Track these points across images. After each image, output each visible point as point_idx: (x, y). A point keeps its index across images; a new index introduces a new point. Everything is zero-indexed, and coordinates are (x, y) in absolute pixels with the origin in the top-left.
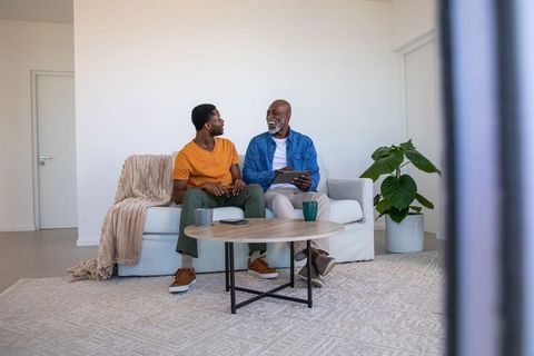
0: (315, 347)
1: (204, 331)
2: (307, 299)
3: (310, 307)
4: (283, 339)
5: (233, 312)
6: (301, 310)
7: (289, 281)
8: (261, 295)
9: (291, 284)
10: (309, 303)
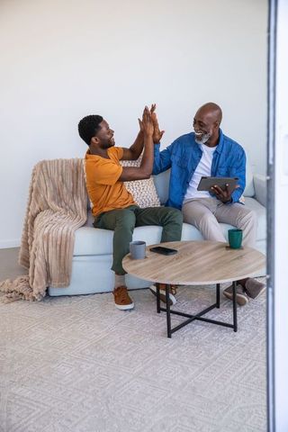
0: (240, 370)
1: (149, 355)
2: (232, 323)
3: (235, 331)
4: (214, 363)
5: (169, 336)
6: (227, 334)
7: (215, 302)
8: (192, 318)
9: (217, 305)
10: (235, 327)
